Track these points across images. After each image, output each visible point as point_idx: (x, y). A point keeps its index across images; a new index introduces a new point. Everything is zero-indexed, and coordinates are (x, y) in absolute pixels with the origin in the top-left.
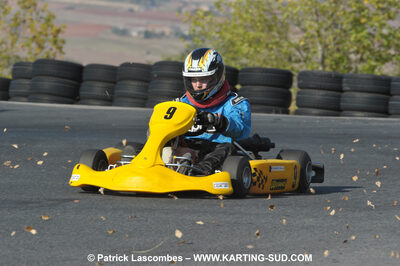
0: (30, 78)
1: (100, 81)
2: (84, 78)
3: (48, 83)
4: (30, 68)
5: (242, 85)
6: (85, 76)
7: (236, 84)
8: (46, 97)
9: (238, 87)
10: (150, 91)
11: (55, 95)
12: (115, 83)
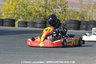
0: (68, 24)
1: (84, 25)
2: (81, 24)
3: (72, 25)
4: (69, 22)
8: (72, 29)
11: (75, 28)
12: (88, 25)
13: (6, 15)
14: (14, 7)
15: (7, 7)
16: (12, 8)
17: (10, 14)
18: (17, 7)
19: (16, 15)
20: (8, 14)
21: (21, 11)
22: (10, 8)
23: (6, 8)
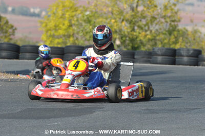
13: (51, 39)
14: (67, 23)
15: (52, 22)
16: (64, 24)
17: (58, 37)
18: (73, 22)
19: (71, 39)
20: (53, 36)
21: (82, 31)
22: (57, 23)
23: (50, 24)
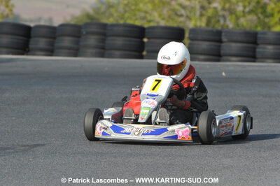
5: (148, 38)
6: (33, 33)
7: (144, 37)
9: (145, 40)
10: (81, 43)
